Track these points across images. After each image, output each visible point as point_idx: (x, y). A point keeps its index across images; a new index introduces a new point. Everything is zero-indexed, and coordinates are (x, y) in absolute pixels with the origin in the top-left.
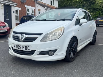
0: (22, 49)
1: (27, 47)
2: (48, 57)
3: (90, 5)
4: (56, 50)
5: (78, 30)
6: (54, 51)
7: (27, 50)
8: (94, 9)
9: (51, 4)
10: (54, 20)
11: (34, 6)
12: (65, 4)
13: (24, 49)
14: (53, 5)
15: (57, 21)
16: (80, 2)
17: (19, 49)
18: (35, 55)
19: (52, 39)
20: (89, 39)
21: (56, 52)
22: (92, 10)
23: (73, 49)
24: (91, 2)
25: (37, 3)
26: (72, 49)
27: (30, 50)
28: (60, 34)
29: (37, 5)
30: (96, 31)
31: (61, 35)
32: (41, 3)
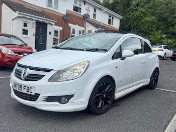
0: (22, 91)
1: (29, 89)
2: (58, 105)
3: (168, 27)
4: (72, 96)
5: (116, 67)
6: (69, 97)
7: (29, 93)
8: (173, 34)
9: (109, 23)
10: (83, 50)
11: (83, 26)
12: (131, 24)
13: (25, 92)
14: (112, 24)
15: (87, 50)
16: (152, 23)
17: (20, 91)
18: (40, 101)
19: (68, 78)
20: (143, 81)
21: (71, 99)
22: (170, 36)
23: (105, 96)
24: (170, 23)
25: (87, 21)
26: (102, 96)
27: (33, 94)
28: (81, 72)
29: (87, 24)
30: (157, 68)
31: (81, 74)
32: (94, 21)
